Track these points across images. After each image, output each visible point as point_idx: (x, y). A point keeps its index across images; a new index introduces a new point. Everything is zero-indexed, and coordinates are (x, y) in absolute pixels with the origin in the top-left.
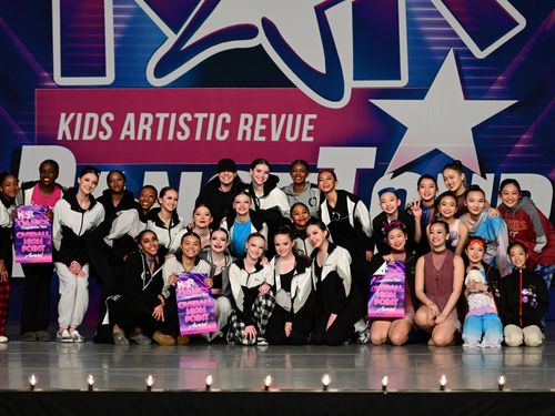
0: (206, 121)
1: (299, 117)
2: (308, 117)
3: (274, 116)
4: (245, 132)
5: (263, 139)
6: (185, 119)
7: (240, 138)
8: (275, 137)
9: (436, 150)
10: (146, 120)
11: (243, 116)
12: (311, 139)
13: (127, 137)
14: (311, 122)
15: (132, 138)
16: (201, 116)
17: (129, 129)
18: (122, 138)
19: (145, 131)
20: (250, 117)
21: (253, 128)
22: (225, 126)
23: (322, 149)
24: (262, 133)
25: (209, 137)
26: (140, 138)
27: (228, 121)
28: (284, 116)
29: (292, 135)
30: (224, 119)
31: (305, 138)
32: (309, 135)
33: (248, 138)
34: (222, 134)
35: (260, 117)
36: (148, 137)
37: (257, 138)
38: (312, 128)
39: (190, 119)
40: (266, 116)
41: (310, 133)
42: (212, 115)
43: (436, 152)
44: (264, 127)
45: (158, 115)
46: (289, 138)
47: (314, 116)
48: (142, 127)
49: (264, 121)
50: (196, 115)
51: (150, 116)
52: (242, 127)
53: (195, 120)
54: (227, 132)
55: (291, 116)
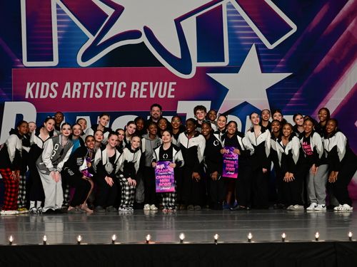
0: (112, 87)
1: (166, 83)
2: (171, 84)
3: (151, 84)
4: (134, 93)
5: (145, 97)
6: (100, 86)
7: (132, 96)
8: (152, 95)
9: (246, 102)
10: (77, 86)
11: (133, 84)
12: (173, 96)
13: (66, 96)
14: (173, 87)
15: (69, 97)
16: (109, 84)
17: (67, 92)
18: (63, 97)
19: (76, 93)
20: (137, 84)
21: (139, 90)
22: (123, 89)
23: (179, 102)
24: (144, 93)
25: (114, 96)
26: (73, 97)
27: (125, 86)
28: (157, 83)
29: (162, 94)
30: (123, 85)
31: (169, 96)
32: (171, 94)
33: (136, 96)
34: (121, 94)
35: (143, 84)
36: (78, 97)
37: (142, 96)
38: (173, 90)
39: (102, 85)
40: (147, 83)
41: (172, 93)
42: (116, 83)
43: (246, 103)
44: (145, 90)
45: (84, 84)
46: (160, 96)
47: (175, 83)
48: (74, 90)
49: (145, 87)
50: (106, 83)
51: (79, 84)
52: (133, 90)
53: (106, 86)
54: (124, 93)
55: (161, 83)
